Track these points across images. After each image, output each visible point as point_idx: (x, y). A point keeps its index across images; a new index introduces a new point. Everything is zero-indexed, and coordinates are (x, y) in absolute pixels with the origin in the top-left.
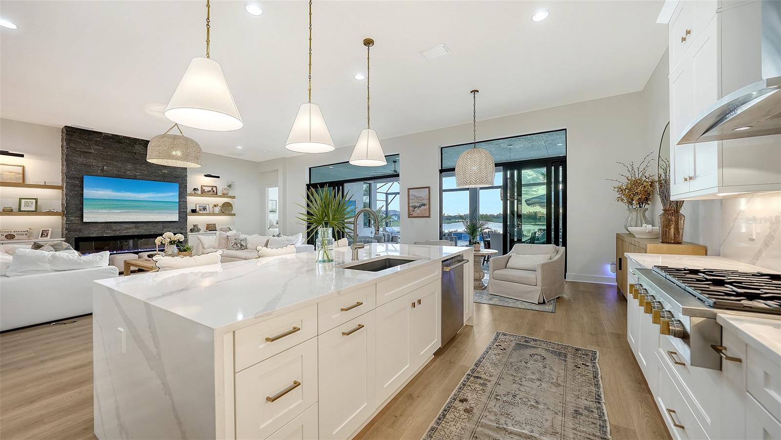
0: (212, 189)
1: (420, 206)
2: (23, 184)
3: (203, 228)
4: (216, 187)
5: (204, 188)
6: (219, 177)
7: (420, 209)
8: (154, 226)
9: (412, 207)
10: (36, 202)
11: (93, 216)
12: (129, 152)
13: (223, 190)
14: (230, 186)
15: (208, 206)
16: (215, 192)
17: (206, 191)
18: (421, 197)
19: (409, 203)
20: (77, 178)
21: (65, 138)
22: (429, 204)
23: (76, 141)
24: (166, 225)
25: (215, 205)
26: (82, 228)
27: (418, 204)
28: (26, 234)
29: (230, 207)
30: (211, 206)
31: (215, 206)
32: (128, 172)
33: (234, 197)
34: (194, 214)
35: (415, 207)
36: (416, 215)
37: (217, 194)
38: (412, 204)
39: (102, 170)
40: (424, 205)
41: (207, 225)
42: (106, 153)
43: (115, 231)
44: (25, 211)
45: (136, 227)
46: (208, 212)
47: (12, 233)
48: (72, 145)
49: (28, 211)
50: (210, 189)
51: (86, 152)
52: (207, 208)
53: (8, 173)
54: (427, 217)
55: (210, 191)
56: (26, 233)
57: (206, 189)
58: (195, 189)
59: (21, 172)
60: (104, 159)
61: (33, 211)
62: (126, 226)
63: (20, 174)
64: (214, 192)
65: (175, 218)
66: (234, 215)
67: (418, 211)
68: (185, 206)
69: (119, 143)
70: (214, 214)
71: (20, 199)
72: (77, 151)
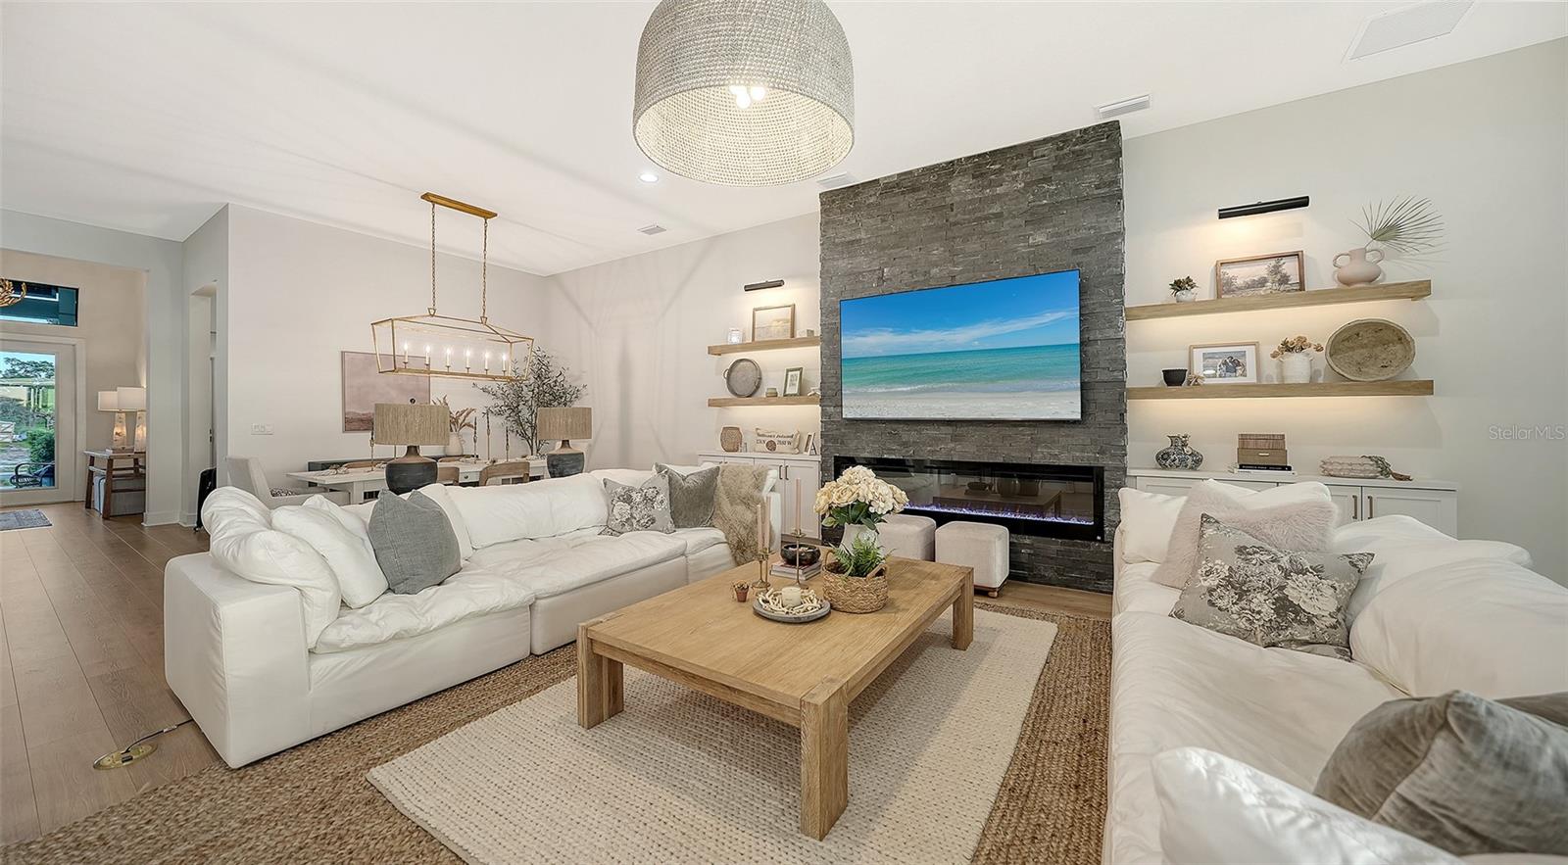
0: (1276, 270)
2: (792, 340)
3: (1222, 454)
4: (1296, 254)
5: (1230, 272)
6: (1303, 202)
8: (1004, 438)
10: (801, 376)
11: (858, 403)
12: (935, 209)
13: (1343, 261)
14: (1388, 232)
15: (1250, 351)
16: (1294, 279)
17: (1239, 282)
24: (1045, 434)
25: (1285, 343)
26: (844, 435)
28: (789, 443)
29: (1399, 346)
30: (1267, 350)
31: (1287, 348)
32: (935, 271)
33: (1421, 288)
34: (1174, 389)
37: (1302, 288)
39: (881, 278)
41: (1243, 438)
42: (886, 232)
43: (905, 444)
44: (790, 395)
45: (955, 438)
46: (1251, 378)
47: (774, 439)
50: (1261, 270)
51: (852, 243)
52: (1250, 361)
53: (775, 324)
55: (1262, 282)
56: (789, 439)
57: (1241, 275)
58: (1178, 286)
59: (789, 317)
60: (884, 248)
61: (795, 395)
62: (932, 432)
63: (789, 321)
64: (1284, 280)
65: (1069, 407)
66: (1426, 387)
68: (1115, 360)
70: (1283, 389)
71: (788, 371)
72: (837, 245)
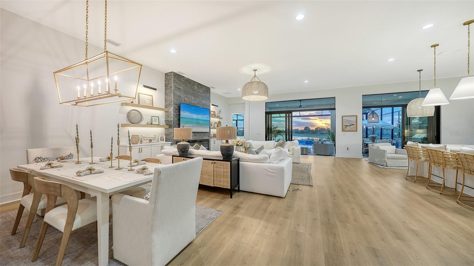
0: (214, 113)
1: (350, 126)
2: (152, 107)
6: (218, 106)
7: (350, 127)
8: (201, 135)
9: (345, 126)
10: (159, 119)
12: (193, 89)
13: (218, 114)
14: (220, 112)
16: (215, 115)
18: (351, 121)
19: (342, 124)
20: (177, 104)
21: (173, 79)
22: (357, 125)
23: (176, 81)
24: (204, 134)
27: (349, 125)
31: (216, 123)
32: (193, 102)
33: (222, 118)
35: (347, 126)
36: (347, 130)
38: (345, 124)
39: (185, 100)
40: (353, 125)
41: (213, 134)
42: (186, 90)
44: (154, 124)
46: (213, 127)
47: (151, 138)
48: (175, 84)
49: (156, 125)
51: (180, 89)
52: (212, 124)
53: (147, 100)
54: (355, 131)
55: (213, 115)
56: (155, 138)
57: (212, 113)
60: (185, 93)
61: (158, 125)
63: (151, 100)
67: (349, 128)
69: (190, 83)
70: (215, 128)
71: (152, 117)
72: (177, 88)
